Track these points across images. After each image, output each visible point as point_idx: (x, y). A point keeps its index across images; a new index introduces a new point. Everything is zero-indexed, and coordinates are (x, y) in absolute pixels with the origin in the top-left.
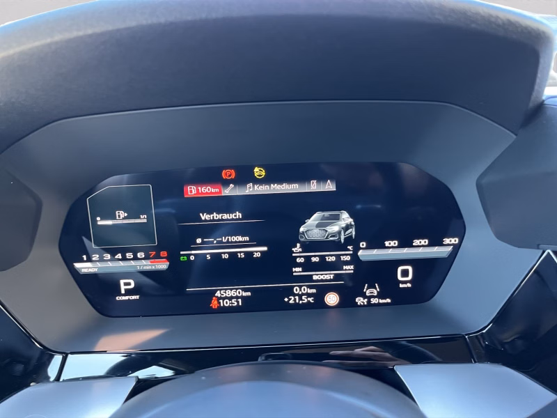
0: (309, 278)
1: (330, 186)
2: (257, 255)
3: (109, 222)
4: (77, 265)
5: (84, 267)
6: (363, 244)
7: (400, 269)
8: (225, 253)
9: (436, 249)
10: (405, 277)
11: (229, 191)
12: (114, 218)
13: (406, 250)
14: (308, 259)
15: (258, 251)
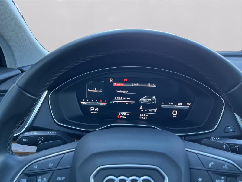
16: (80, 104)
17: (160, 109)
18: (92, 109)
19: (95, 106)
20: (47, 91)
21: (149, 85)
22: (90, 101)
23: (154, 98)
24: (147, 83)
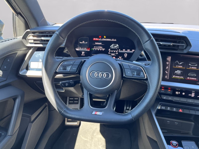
0: (111, 54)
1: (115, 40)
2: (103, 50)
3: (82, 43)
4: (76, 49)
5: (77, 49)
6: (120, 50)
7: (125, 54)
8: (98, 49)
9: (131, 51)
10: (126, 55)
11: (100, 40)
12: (82, 42)
13: (126, 51)
14: (111, 51)
15: (103, 49)
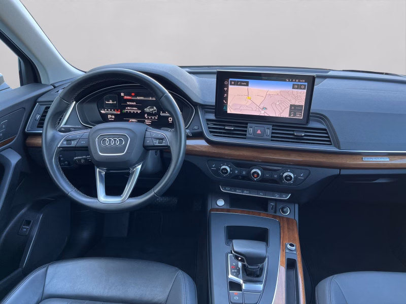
16: (100, 113)
17: (160, 116)
18: (109, 116)
19: (112, 114)
20: (75, 102)
21: (151, 99)
22: (108, 110)
23: (155, 108)
24: (149, 97)
